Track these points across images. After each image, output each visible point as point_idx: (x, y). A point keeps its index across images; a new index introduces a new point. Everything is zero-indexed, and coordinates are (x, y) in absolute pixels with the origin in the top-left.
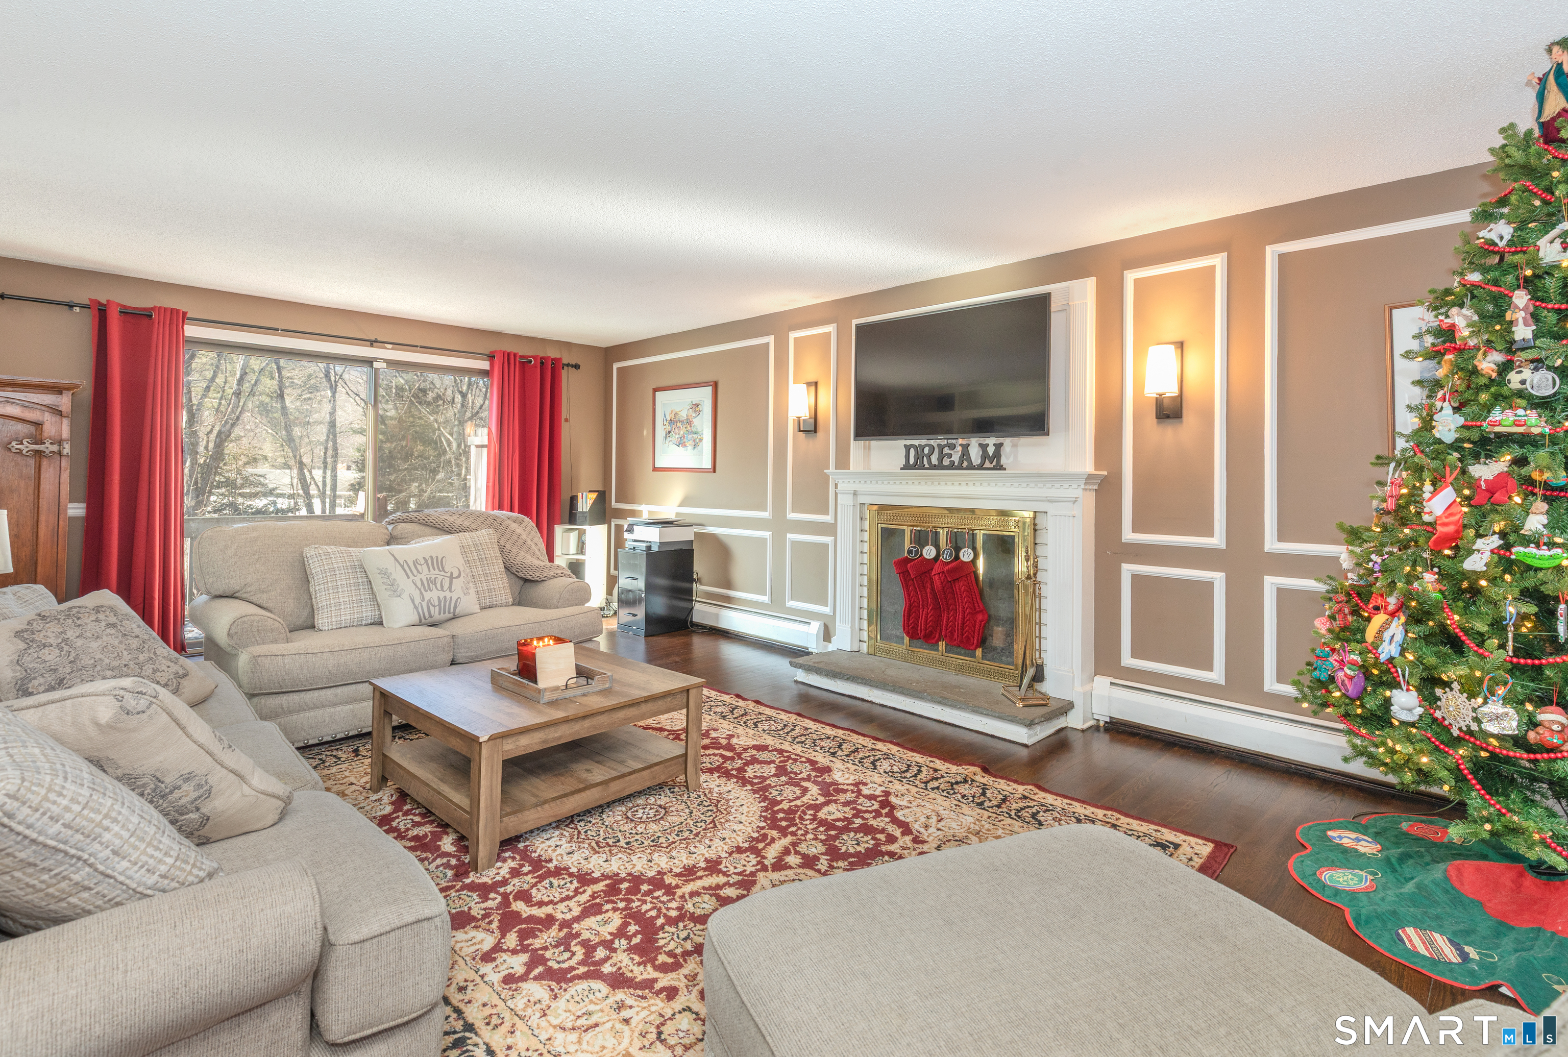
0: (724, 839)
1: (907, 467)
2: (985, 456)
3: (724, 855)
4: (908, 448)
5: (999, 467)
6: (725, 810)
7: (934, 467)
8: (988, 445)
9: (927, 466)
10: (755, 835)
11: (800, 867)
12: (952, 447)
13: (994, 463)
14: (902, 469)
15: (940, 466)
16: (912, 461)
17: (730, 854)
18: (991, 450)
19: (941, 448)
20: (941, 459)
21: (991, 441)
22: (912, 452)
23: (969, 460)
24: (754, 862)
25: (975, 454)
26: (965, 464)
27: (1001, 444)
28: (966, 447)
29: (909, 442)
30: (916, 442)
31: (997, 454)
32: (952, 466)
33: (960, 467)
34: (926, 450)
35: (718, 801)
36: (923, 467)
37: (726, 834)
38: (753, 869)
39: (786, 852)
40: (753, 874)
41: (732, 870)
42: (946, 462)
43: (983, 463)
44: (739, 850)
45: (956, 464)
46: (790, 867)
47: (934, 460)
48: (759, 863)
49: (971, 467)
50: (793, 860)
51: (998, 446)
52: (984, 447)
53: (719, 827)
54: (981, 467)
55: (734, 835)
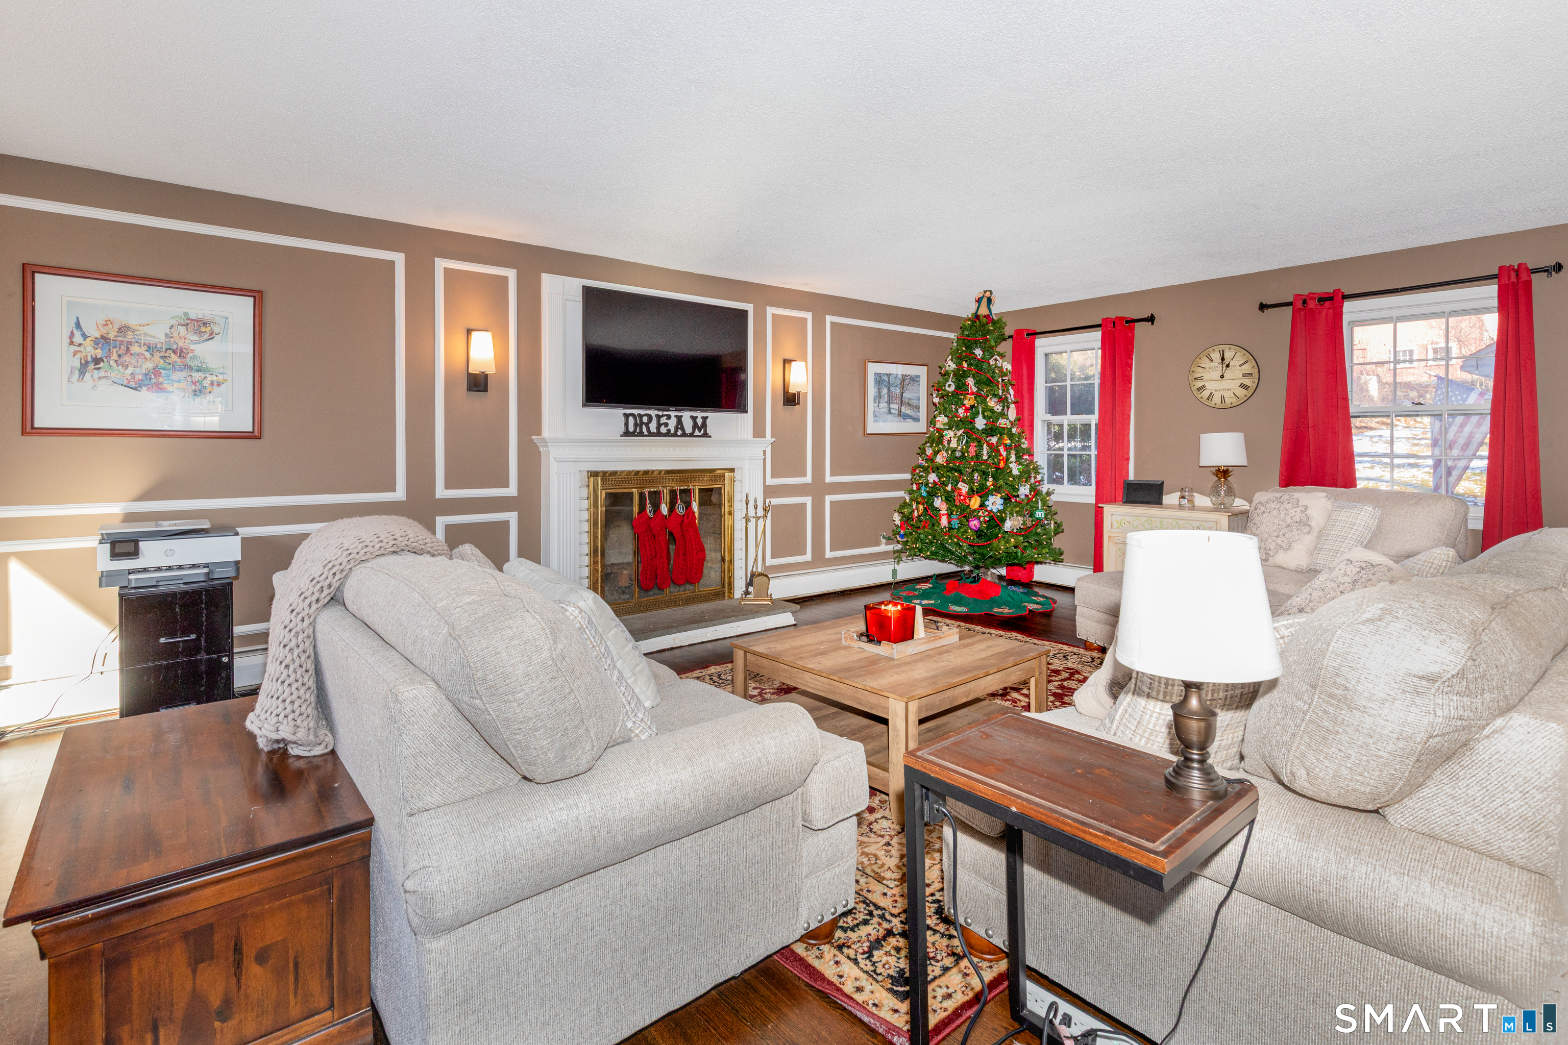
1: (627, 433)
2: (695, 426)
4: (627, 416)
5: (706, 435)
7: (651, 434)
8: (697, 417)
9: (646, 433)
12: (669, 417)
13: (702, 432)
14: (621, 436)
15: (659, 434)
16: (631, 429)
18: (699, 421)
19: (658, 417)
20: (658, 428)
21: (699, 415)
22: (631, 419)
23: (683, 429)
25: (688, 426)
26: (680, 432)
27: (707, 417)
28: (679, 418)
29: (628, 411)
30: (636, 412)
31: (704, 425)
32: (668, 434)
33: (675, 435)
34: (645, 419)
36: (641, 434)
42: (663, 430)
43: (694, 431)
45: (672, 432)
47: (653, 427)
49: (684, 435)
51: (705, 419)
52: (694, 419)
54: (692, 435)
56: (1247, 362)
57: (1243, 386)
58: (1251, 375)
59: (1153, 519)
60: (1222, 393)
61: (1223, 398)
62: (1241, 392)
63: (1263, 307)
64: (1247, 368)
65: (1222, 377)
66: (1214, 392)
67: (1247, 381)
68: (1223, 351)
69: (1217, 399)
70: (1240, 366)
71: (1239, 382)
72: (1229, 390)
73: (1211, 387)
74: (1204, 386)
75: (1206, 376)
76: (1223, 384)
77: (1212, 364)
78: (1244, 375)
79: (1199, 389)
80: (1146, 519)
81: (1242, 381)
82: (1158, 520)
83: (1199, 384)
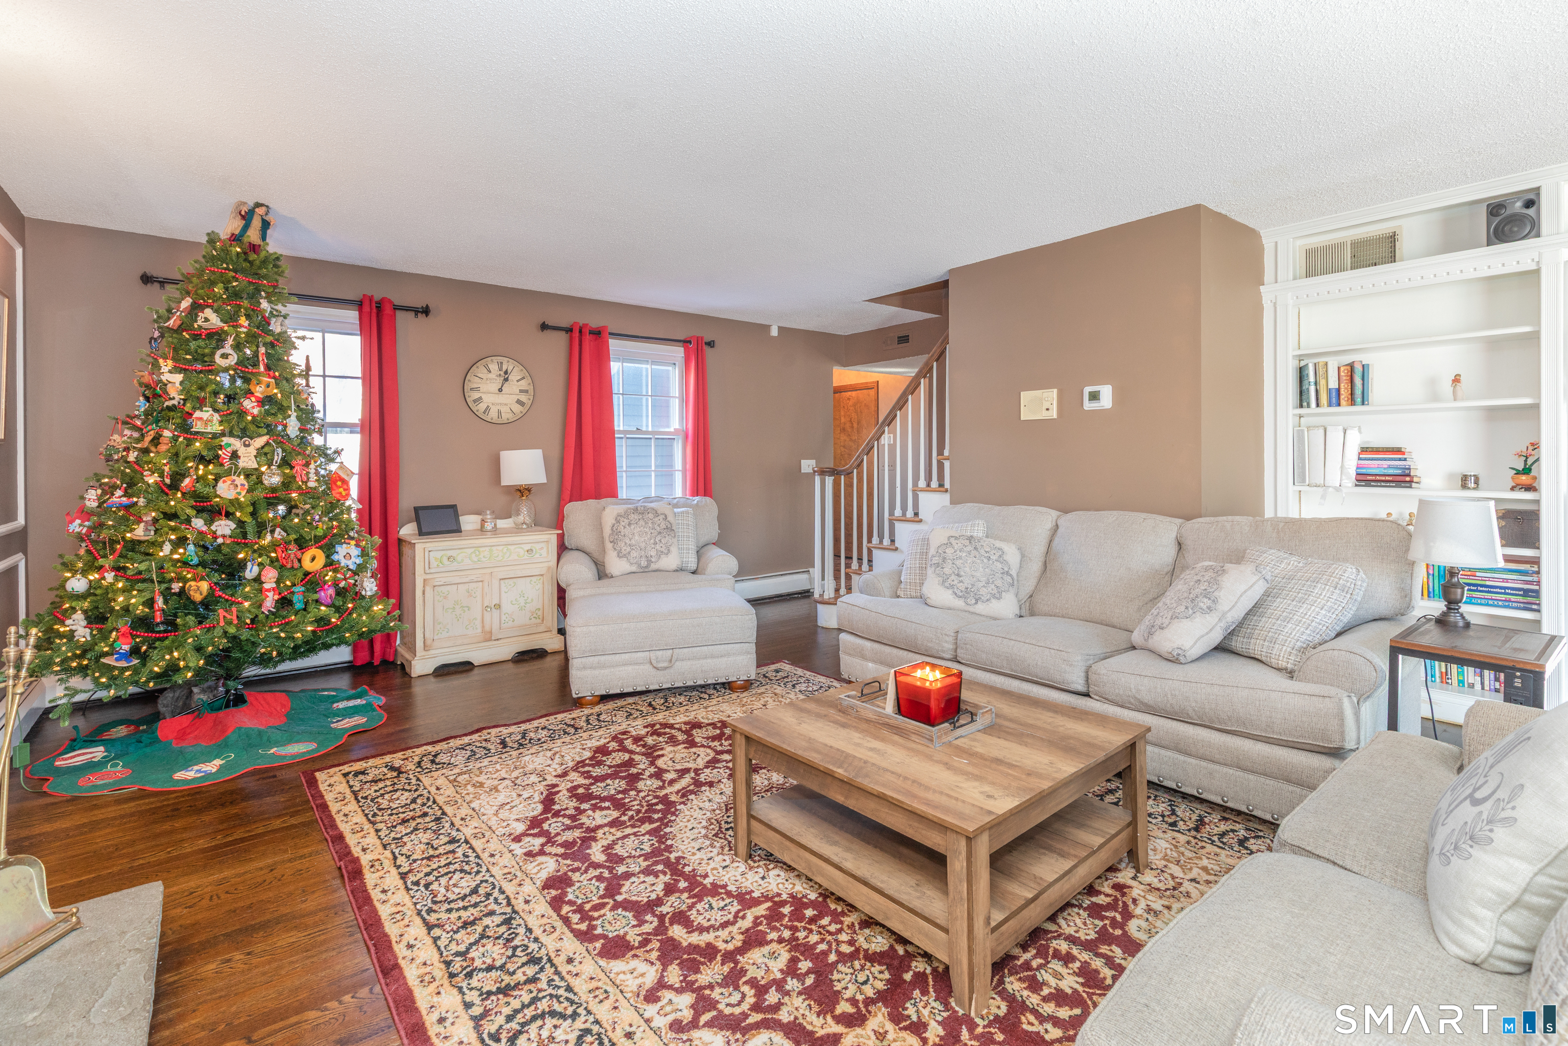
0: (721, 793)
3: (725, 781)
6: (712, 824)
10: (692, 797)
11: (669, 771)
17: (720, 781)
24: (702, 775)
35: (716, 835)
37: (718, 799)
38: (705, 770)
39: (672, 782)
40: (707, 767)
41: (721, 771)
44: (711, 784)
46: (675, 771)
48: (699, 775)
50: (669, 776)
53: (723, 805)
55: (711, 797)
56: (523, 378)
57: (519, 402)
58: (526, 391)
59: (481, 549)
60: (499, 407)
61: (499, 412)
62: (517, 408)
63: (544, 327)
64: (524, 384)
65: (500, 390)
66: (491, 406)
67: (523, 398)
68: (502, 363)
69: (493, 414)
70: (518, 381)
71: (516, 398)
72: (506, 405)
73: (488, 399)
74: (480, 398)
75: (484, 388)
76: (501, 398)
77: (490, 376)
78: (521, 391)
79: (475, 401)
80: (473, 550)
81: (519, 397)
82: (487, 549)
83: (476, 395)
